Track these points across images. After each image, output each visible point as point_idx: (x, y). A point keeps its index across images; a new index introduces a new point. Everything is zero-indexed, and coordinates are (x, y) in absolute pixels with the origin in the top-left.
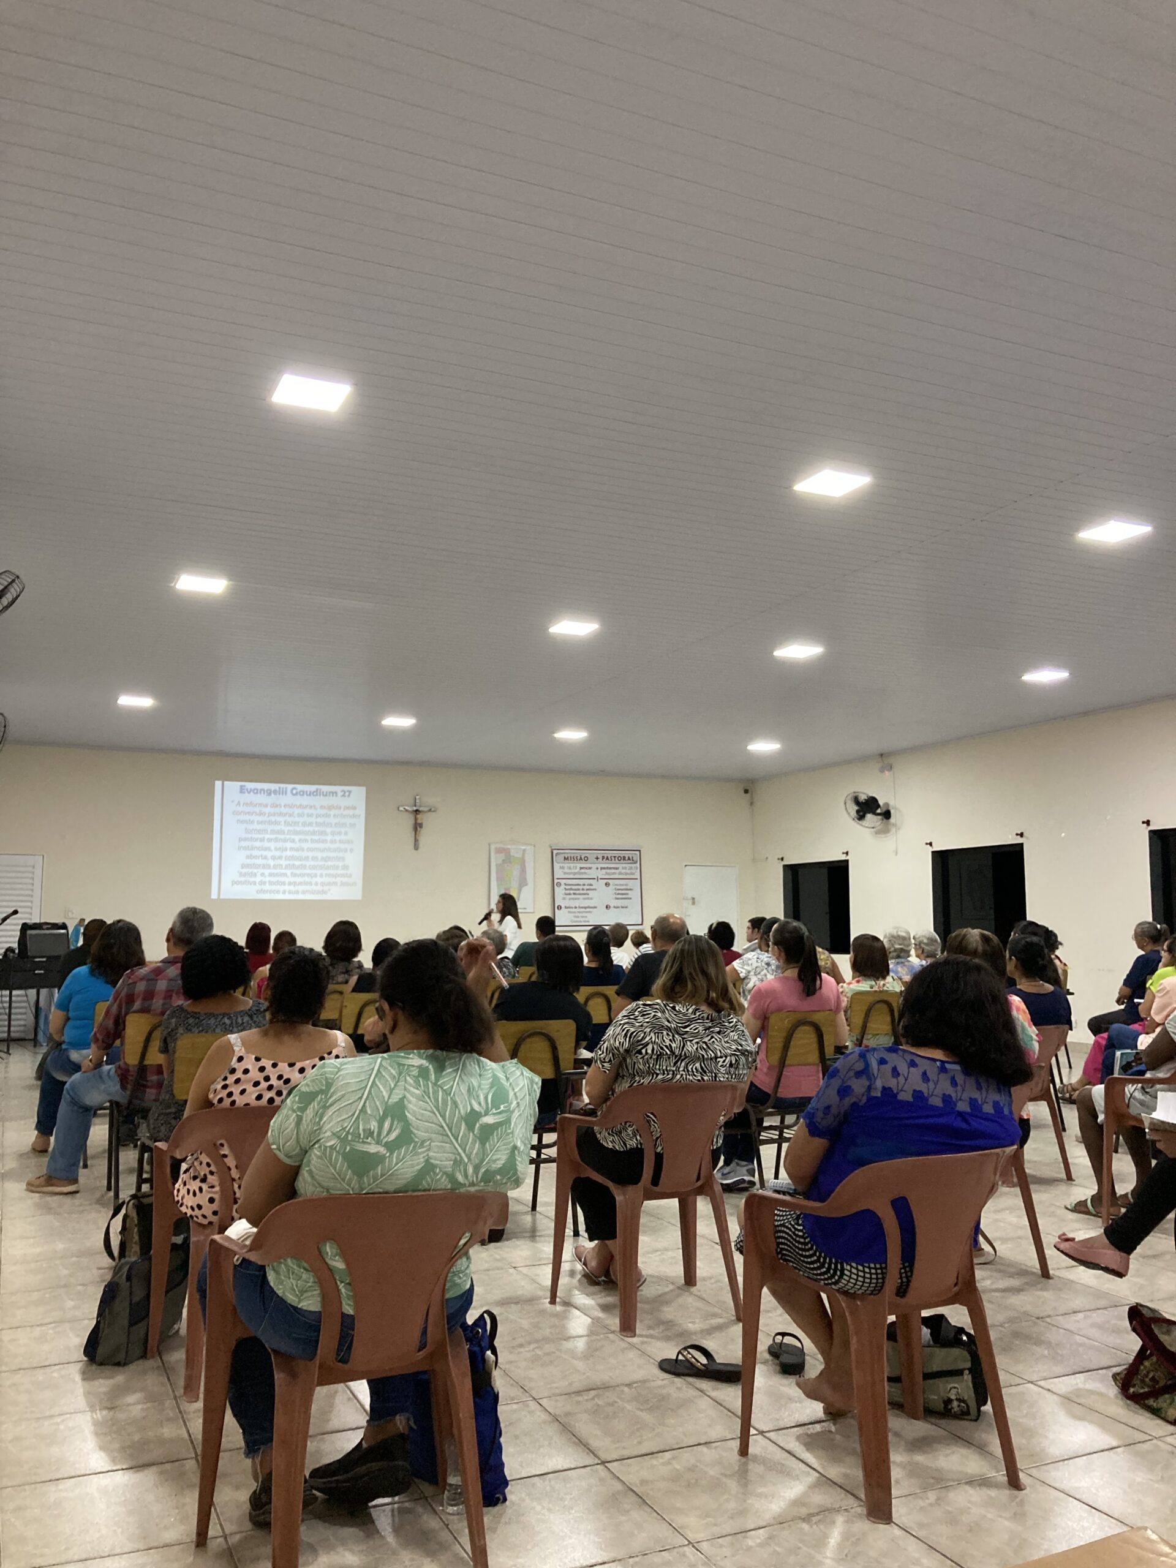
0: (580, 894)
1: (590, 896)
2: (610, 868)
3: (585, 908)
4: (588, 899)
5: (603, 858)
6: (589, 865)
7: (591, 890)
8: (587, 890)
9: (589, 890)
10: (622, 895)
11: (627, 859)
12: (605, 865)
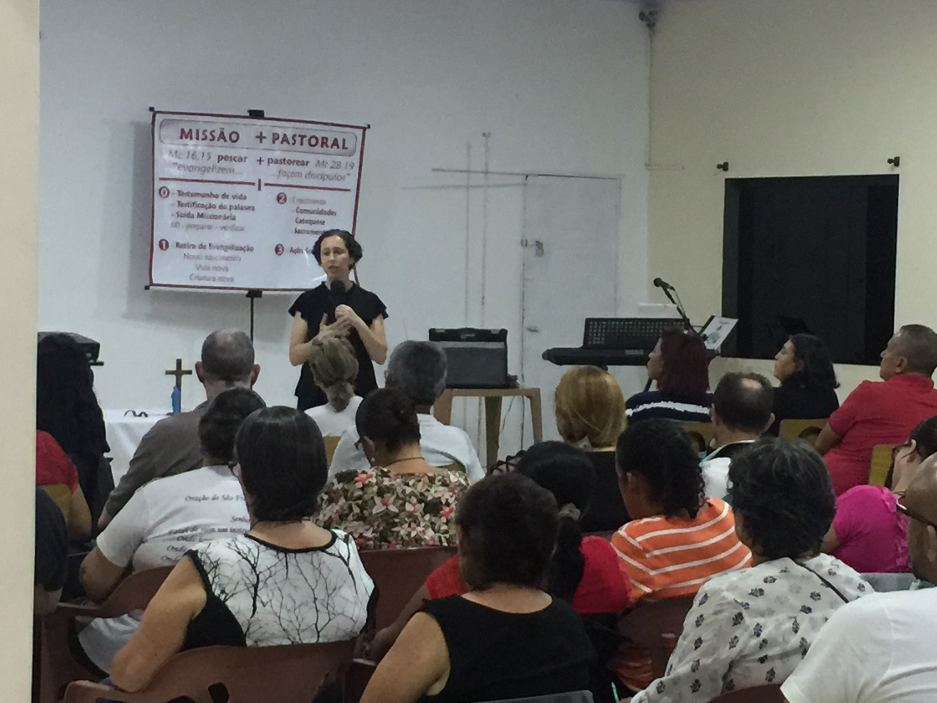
0: (215, 217)
1: (238, 223)
2: (290, 162)
3: (226, 248)
4: (234, 228)
5: (275, 138)
6: (243, 153)
7: (242, 208)
8: (231, 208)
9: (236, 208)
10: (311, 222)
11: (330, 143)
12: (277, 155)
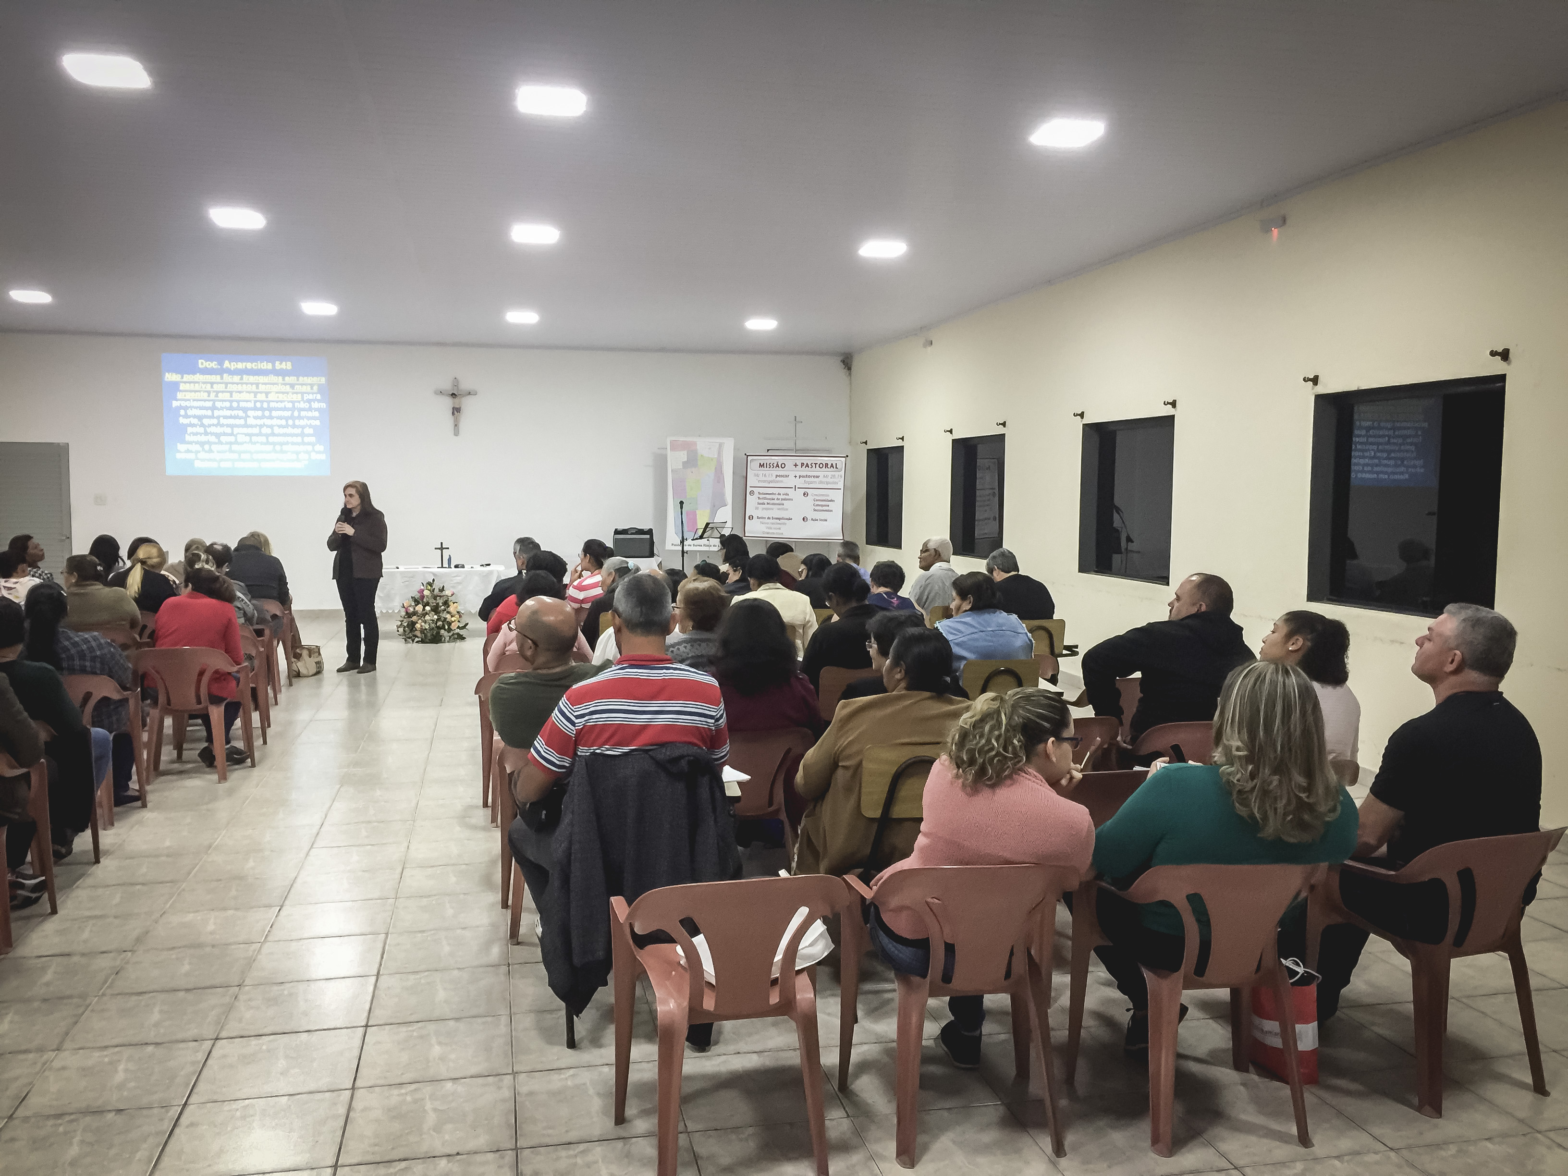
0: (775, 504)
1: (786, 507)
2: (810, 476)
3: (779, 519)
4: (783, 509)
5: (802, 464)
6: (787, 473)
7: (787, 500)
8: (782, 499)
9: (784, 499)
10: (822, 506)
11: (829, 466)
12: (804, 474)
